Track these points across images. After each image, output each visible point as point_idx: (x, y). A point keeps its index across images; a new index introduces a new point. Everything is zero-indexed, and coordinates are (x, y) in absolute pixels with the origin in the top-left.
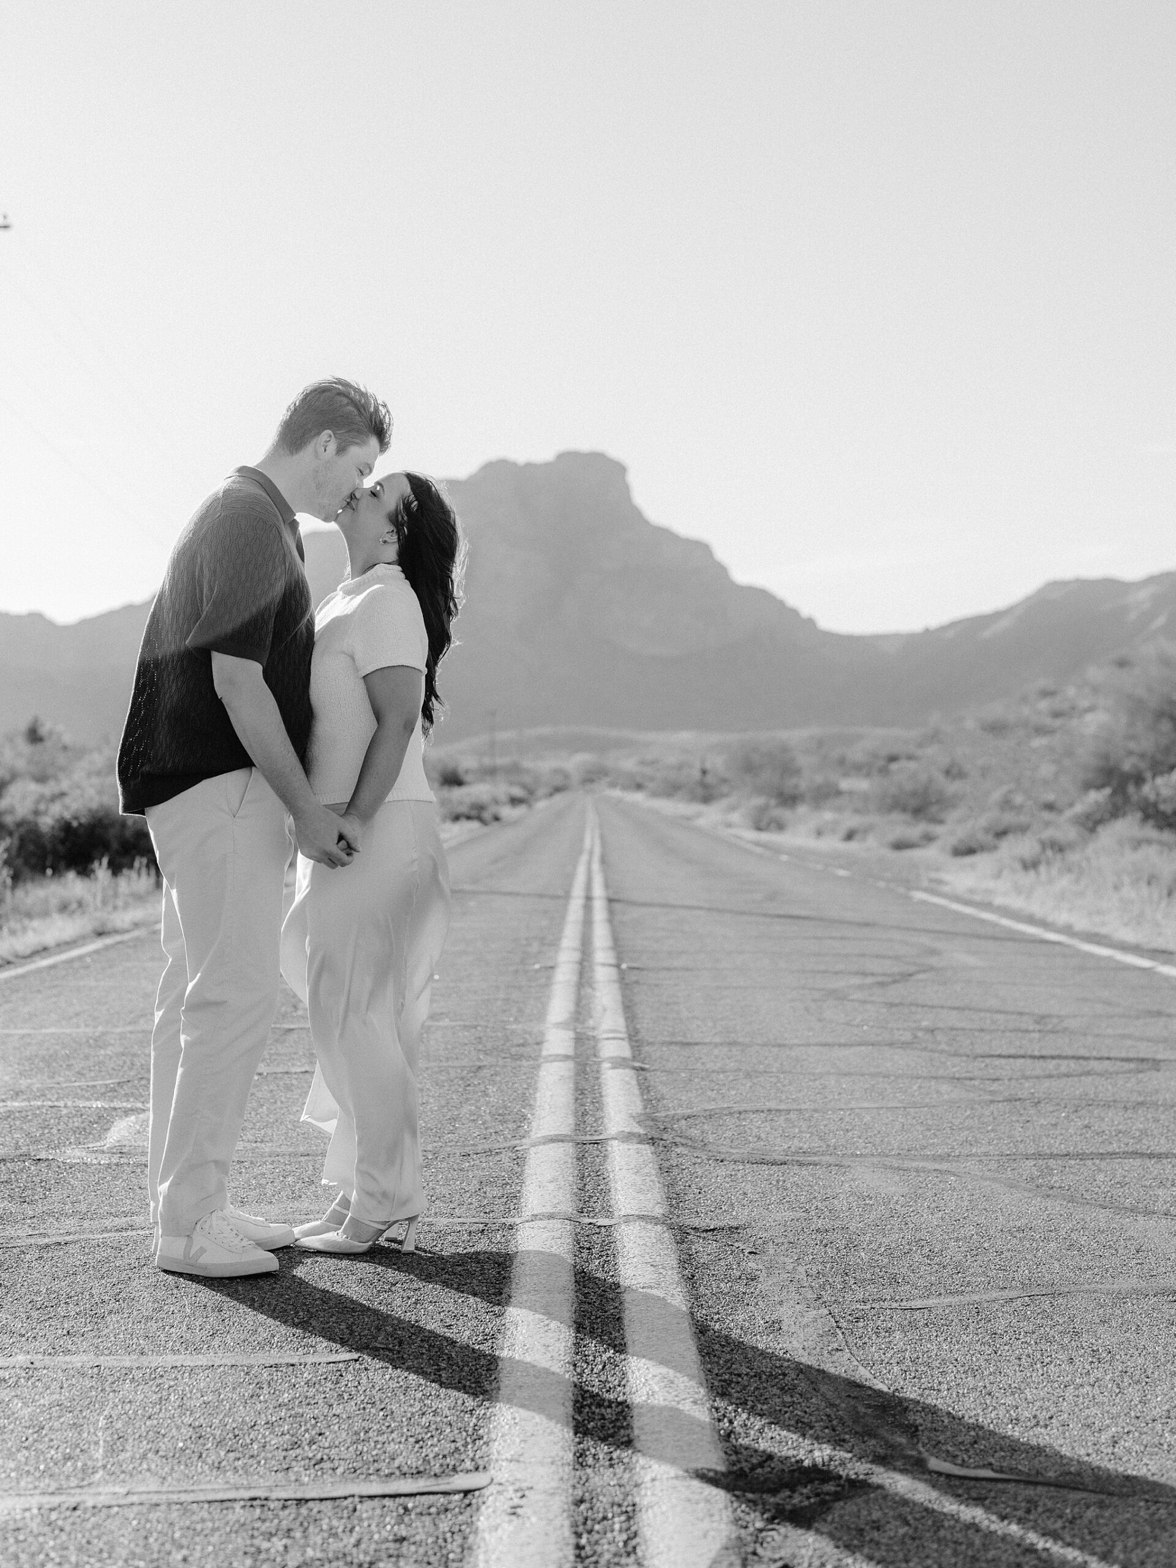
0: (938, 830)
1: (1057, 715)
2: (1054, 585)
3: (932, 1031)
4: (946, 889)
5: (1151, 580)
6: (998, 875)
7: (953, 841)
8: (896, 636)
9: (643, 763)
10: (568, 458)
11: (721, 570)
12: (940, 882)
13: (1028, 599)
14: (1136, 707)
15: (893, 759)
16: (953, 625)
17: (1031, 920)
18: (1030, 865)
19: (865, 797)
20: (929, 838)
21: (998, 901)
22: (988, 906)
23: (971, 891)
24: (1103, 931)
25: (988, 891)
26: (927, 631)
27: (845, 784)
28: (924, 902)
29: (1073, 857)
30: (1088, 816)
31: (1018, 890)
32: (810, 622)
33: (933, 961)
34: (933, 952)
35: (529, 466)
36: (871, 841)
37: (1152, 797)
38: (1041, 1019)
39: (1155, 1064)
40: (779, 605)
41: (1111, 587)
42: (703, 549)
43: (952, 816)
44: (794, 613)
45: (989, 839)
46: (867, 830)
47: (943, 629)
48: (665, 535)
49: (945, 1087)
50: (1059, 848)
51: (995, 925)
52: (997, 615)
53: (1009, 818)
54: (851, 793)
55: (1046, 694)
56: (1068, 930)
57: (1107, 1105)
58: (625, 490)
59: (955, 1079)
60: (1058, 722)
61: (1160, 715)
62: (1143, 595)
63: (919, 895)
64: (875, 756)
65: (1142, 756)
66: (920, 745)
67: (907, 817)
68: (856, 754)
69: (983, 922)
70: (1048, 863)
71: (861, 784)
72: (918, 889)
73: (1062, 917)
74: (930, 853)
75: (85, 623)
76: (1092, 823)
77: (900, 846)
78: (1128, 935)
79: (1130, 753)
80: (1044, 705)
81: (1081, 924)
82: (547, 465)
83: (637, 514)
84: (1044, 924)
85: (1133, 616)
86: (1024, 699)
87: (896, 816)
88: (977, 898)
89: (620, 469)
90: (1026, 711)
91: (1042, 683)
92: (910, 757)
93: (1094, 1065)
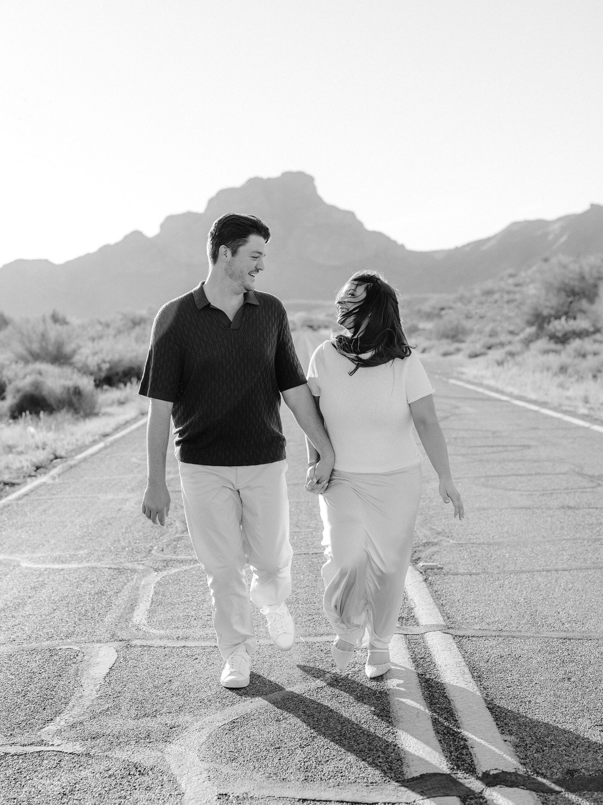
0: (462, 346)
1: (517, 285)
2: (515, 224)
3: (455, 439)
4: (464, 377)
5: (560, 219)
6: (487, 368)
7: (468, 352)
8: (442, 251)
9: (328, 315)
10: (287, 175)
11: (360, 224)
12: (462, 373)
13: (503, 231)
14: (549, 287)
15: (442, 309)
16: (469, 244)
17: (497, 391)
18: (500, 363)
19: (431, 332)
20: (458, 350)
21: (486, 382)
22: (480, 385)
23: (475, 377)
24: (524, 394)
25: (483, 377)
26: (457, 248)
27: (422, 325)
28: (454, 385)
29: (519, 359)
30: (526, 339)
31: (494, 376)
32: (402, 246)
33: (457, 411)
34: (457, 407)
35: (269, 179)
36: (433, 353)
37: (553, 330)
38: (494, 433)
39: (529, 447)
40: (387, 239)
41: (541, 224)
42: (351, 214)
43: (470, 338)
44: (395, 242)
45: (484, 350)
46: (431, 348)
47: (464, 247)
48: (333, 209)
49: (459, 458)
50: (512, 354)
51: (482, 394)
52: (489, 239)
53: (493, 341)
54: (424, 330)
55: (511, 276)
56: (511, 395)
57: (510, 461)
58: (314, 189)
59: (463, 455)
60: (517, 289)
61: (559, 290)
62: (556, 226)
63: (452, 381)
64: (434, 308)
65: (552, 308)
66: (454, 302)
67: (449, 341)
68: (426, 307)
69: (477, 393)
70: (508, 361)
71: (428, 325)
72: (453, 378)
73: (509, 389)
74: (459, 357)
75: (68, 263)
76: (528, 342)
77: (446, 354)
78: (533, 396)
79: (547, 307)
80: (511, 281)
81: (516, 392)
82: (277, 179)
83: (320, 199)
84: (502, 392)
85: (551, 237)
86: (502, 279)
87: (444, 341)
88: (476, 381)
89: (310, 179)
90: (502, 284)
91: (511, 271)
92: (450, 308)
93: (509, 448)
